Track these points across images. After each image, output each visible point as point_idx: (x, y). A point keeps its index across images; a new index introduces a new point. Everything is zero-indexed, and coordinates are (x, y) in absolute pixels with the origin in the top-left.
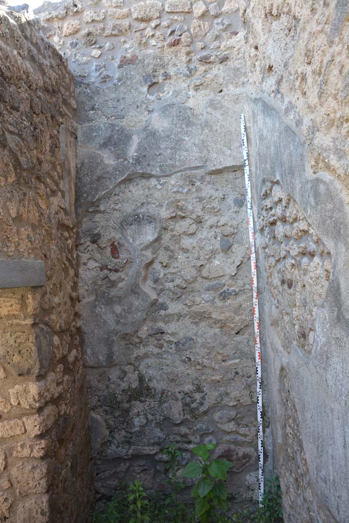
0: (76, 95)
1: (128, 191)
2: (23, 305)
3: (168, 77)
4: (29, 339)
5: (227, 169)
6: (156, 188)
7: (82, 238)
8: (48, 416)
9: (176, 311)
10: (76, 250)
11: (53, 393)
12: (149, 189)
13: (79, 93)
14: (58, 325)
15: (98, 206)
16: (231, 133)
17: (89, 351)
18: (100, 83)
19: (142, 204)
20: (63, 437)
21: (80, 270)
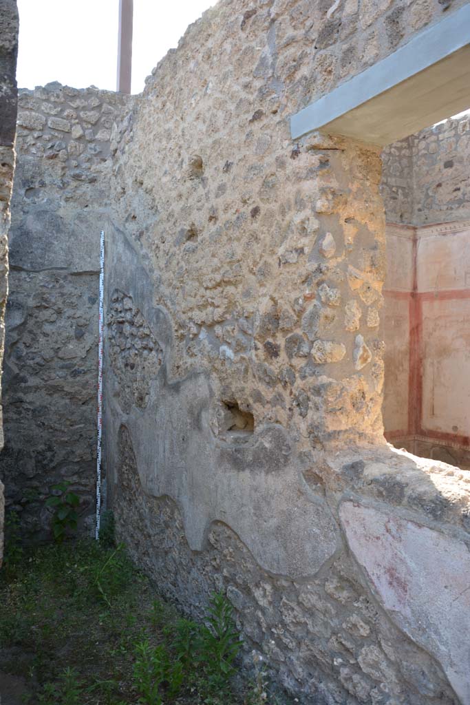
3: (44, 185)
5: (86, 273)
6: (26, 281)
9: (35, 384)
16: (93, 244)
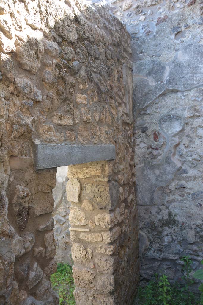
0: (131, 45)
1: (164, 101)
2: (103, 170)
3: (188, 27)
4: (106, 190)
6: (182, 99)
7: (137, 130)
8: (115, 233)
9: (193, 175)
10: (133, 137)
11: (118, 220)
12: (177, 99)
13: (133, 43)
14: (122, 181)
15: (146, 111)
17: (140, 196)
18: (145, 36)
19: (173, 109)
20: (123, 244)
21: (135, 148)
